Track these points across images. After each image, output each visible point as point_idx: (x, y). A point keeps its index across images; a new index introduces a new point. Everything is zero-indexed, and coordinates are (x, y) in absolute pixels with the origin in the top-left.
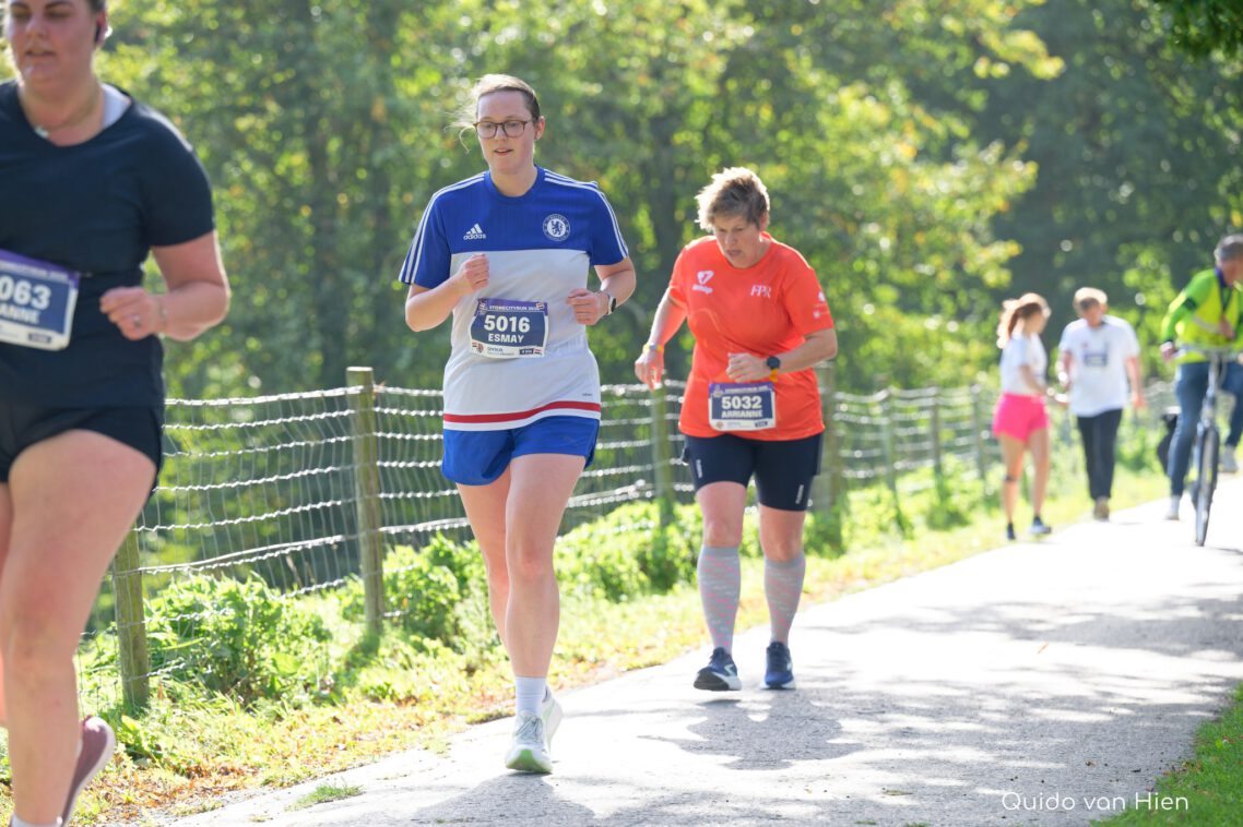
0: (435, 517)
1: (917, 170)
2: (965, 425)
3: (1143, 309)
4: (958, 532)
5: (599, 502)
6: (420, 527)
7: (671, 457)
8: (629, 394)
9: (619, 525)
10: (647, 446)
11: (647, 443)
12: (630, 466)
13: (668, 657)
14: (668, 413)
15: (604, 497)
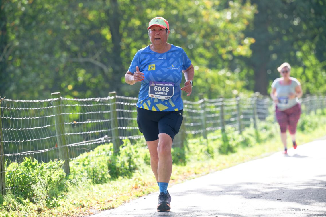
2: (234, 113)
3: (305, 67)
4: (231, 156)
5: (90, 144)
6: (19, 154)
7: (118, 126)
8: (101, 101)
9: (98, 153)
10: (108, 122)
11: (109, 120)
12: (102, 130)
13: (118, 205)
14: (117, 109)
15: (92, 142)
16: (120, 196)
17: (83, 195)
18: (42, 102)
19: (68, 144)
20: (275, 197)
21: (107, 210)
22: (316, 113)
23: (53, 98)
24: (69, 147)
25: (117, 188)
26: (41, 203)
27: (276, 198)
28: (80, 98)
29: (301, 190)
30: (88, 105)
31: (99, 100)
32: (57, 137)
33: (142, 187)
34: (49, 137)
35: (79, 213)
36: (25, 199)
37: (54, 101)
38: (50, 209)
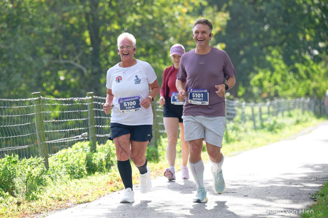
0: (6, 145)
1: (188, 18)
5: (68, 141)
6: (0, 150)
7: (95, 125)
8: (79, 101)
10: (86, 120)
11: (86, 119)
12: (80, 128)
13: (93, 199)
14: (94, 108)
15: (70, 139)
16: (96, 190)
17: (60, 189)
18: (23, 101)
19: (47, 141)
20: (242, 193)
21: (82, 203)
22: (283, 115)
23: (34, 97)
24: (48, 143)
25: (93, 183)
26: (21, 196)
27: (242, 195)
28: (59, 98)
29: (267, 187)
30: (67, 104)
31: (77, 100)
32: (37, 134)
33: (116, 182)
34: (29, 134)
35: (56, 206)
36: (6, 192)
37: (34, 100)
38: (29, 201)
